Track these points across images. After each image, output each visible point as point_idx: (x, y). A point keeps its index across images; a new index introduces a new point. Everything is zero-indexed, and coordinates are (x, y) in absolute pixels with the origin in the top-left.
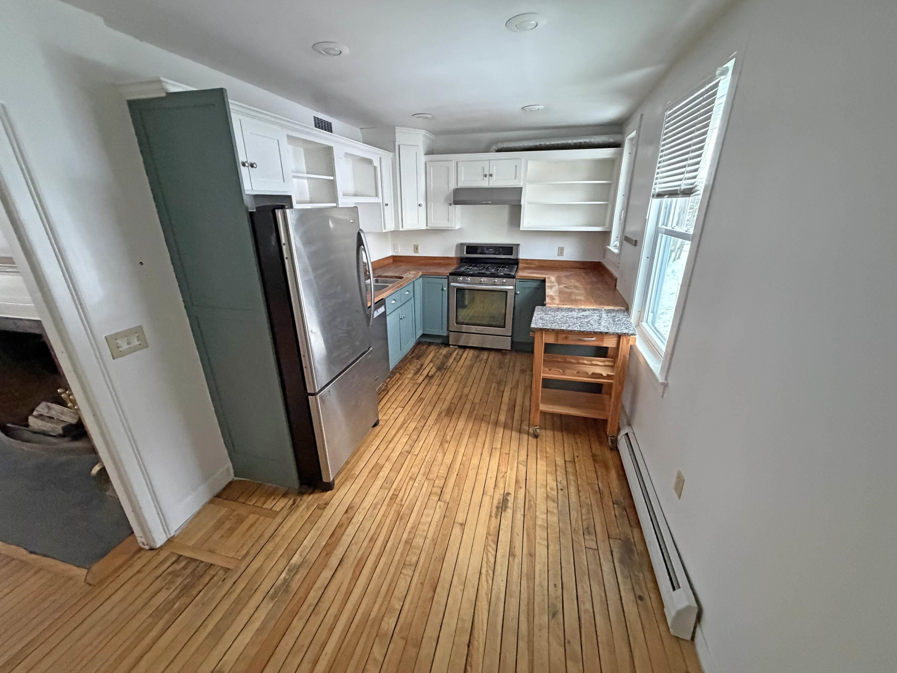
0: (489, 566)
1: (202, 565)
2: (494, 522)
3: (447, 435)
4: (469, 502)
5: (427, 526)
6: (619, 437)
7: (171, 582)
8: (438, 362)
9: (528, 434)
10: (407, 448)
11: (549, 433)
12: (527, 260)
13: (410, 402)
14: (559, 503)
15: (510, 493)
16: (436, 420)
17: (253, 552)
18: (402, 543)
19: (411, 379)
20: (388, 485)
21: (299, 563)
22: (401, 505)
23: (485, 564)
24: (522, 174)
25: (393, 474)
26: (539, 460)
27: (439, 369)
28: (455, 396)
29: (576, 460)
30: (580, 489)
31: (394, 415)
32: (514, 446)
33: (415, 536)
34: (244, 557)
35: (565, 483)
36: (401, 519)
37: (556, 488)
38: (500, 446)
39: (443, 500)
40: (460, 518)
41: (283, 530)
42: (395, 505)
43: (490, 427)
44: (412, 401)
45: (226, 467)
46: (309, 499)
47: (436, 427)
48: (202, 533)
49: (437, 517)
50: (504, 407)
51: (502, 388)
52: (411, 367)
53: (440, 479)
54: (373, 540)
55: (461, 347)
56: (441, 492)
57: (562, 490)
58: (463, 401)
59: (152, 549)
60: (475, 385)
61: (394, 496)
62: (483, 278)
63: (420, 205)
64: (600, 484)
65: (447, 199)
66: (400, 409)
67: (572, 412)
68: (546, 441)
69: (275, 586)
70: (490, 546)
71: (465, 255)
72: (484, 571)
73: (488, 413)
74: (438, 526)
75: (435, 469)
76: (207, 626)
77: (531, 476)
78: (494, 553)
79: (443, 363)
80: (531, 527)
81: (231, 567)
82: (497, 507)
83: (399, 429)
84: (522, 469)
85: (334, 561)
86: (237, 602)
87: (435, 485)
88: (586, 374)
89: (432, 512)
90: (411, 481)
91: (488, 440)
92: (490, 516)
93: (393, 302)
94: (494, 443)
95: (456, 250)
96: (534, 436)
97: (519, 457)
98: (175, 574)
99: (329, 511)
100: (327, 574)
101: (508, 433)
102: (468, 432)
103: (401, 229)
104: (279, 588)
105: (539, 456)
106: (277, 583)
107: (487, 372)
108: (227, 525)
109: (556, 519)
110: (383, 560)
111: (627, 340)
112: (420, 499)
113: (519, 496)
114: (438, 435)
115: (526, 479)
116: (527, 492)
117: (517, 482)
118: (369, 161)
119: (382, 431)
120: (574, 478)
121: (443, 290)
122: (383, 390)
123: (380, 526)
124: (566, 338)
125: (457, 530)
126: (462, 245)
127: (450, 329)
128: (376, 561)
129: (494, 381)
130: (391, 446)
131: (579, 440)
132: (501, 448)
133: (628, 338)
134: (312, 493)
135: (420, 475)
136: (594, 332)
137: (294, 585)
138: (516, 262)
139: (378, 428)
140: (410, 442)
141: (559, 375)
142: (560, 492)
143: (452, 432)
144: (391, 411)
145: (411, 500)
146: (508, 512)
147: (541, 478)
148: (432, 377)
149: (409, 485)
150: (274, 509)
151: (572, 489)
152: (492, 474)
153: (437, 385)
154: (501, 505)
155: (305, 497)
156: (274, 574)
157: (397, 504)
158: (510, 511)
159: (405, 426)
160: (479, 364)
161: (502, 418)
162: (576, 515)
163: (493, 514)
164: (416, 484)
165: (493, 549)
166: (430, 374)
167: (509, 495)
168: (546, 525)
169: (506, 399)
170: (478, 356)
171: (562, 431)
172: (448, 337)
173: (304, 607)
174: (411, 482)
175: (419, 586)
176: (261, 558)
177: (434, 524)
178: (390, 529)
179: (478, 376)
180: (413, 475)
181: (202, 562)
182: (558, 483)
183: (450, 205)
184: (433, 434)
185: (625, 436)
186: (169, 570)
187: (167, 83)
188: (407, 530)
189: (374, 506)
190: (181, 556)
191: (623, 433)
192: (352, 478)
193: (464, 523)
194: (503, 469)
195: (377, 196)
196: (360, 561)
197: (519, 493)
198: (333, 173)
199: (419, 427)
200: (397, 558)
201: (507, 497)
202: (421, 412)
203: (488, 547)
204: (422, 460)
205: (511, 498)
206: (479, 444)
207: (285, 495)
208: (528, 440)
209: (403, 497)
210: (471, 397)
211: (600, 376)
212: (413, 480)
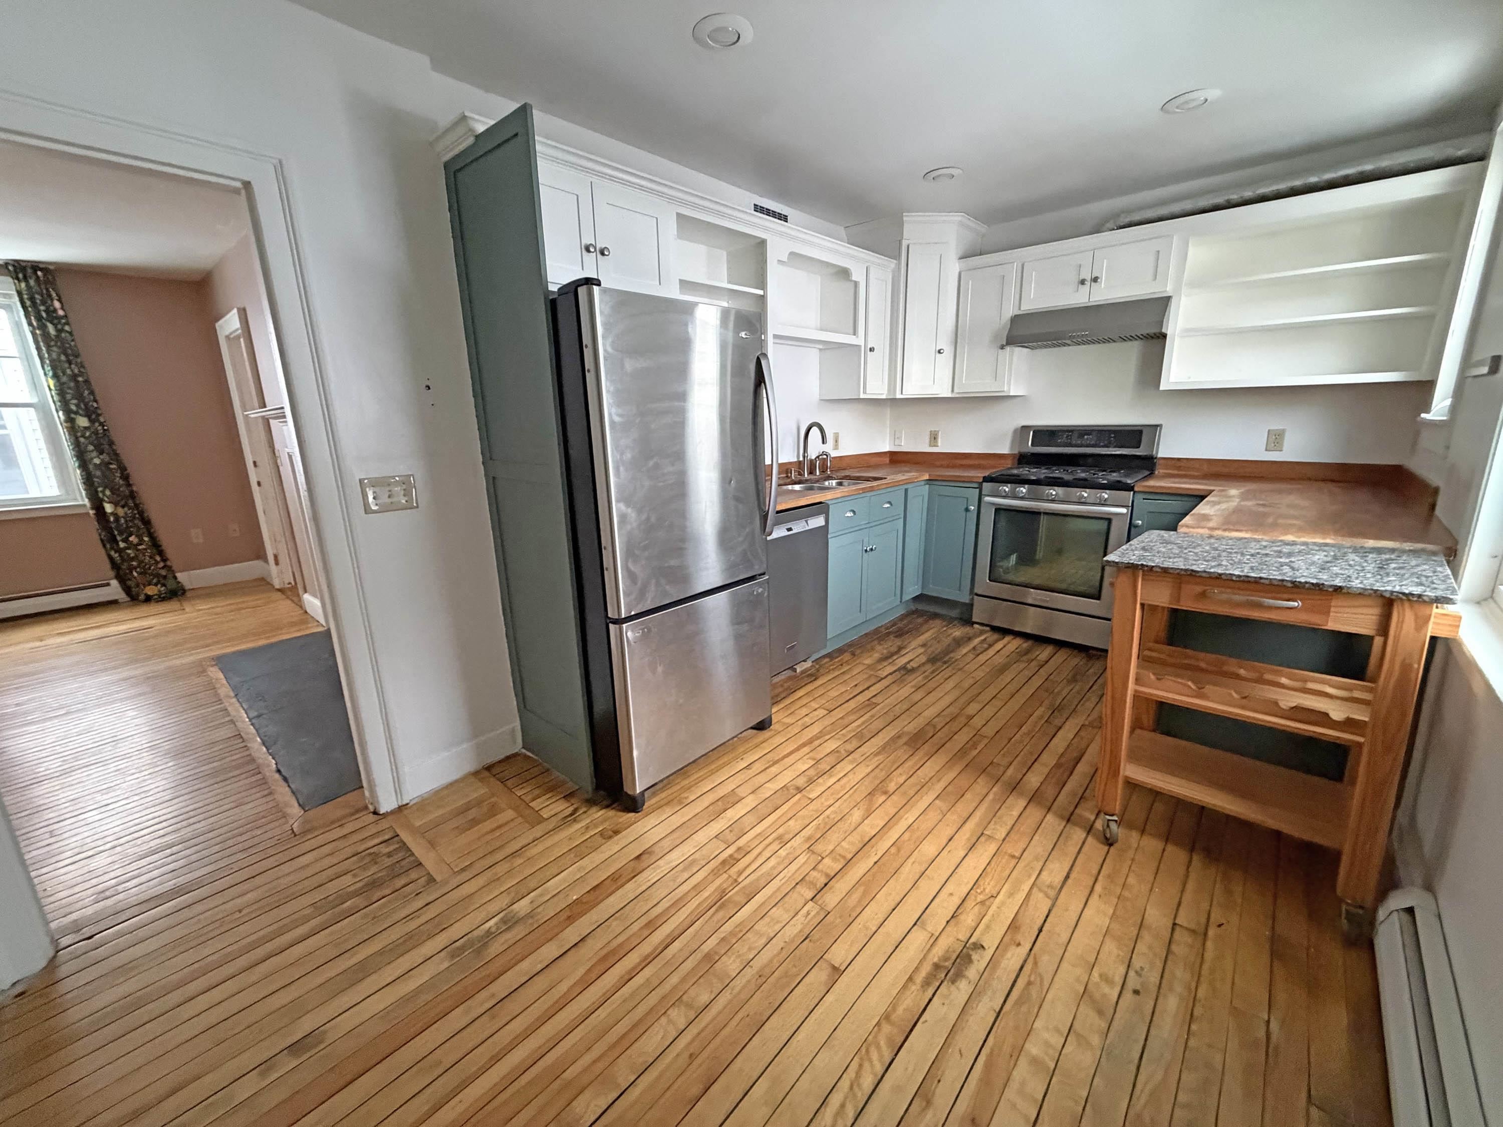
0: (855, 1096)
1: (412, 858)
2: (913, 999)
3: (891, 781)
4: (874, 929)
5: (763, 941)
6: (1381, 914)
7: (364, 868)
8: (938, 648)
9: (1090, 830)
10: (801, 782)
11: (1152, 844)
12: (1179, 459)
13: (846, 705)
14: (1115, 1023)
15: (983, 947)
16: (884, 748)
17: (478, 867)
18: (699, 955)
19: (869, 667)
20: (731, 837)
21: (522, 913)
22: (736, 880)
23: (845, 1084)
24: (1172, 271)
25: (750, 820)
26: (1095, 896)
27: (932, 660)
28: (943, 713)
29: (1211, 933)
30: (1196, 1013)
31: (806, 719)
32: (1040, 845)
33: (729, 953)
34: (463, 870)
35: (1154, 978)
36: (720, 908)
37: (1118, 980)
38: (1003, 836)
39: (819, 903)
40: (839, 954)
41: (534, 851)
42: (725, 876)
43: (995, 789)
44: (852, 704)
45: (511, 726)
46: (597, 814)
47: (875, 761)
48: (440, 812)
49: (791, 931)
50: (1049, 759)
51: (1057, 722)
52: (879, 648)
53: (835, 860)
54: (652, 926)
55: (995, 629)
56: (826, 885)
57: (1136, 992)
58: (955, 726)
59: (375, 813)
60: (997, 703)
61: (733, 860)
62: (1056, 488)
63: (939, 352)
64: (1274, 1026)
65: (996, 337)
66: (822, 712)
67: (1232, 807)
68: (1133, 860)
69: (469, 935)
70: (878, 1047)
71: (1029, 446)
72: (836, 1100)
73: (1005, 762)
74: (784, 951)
75: (834, 837)
76: (355, 954)
77: (1059, 926)
78: (879, 1069)
79: (948, 651)
80: (1007, 1049)
81: (438, 878)
82: (937, 966)
83: (804, 745)
84: (1041, 904)
85: (571, 935)
86: (409, 936)
87: (820, 867)
88: (1273, 708)
89: (786, 917)
90: (777, 842)
91: (978, 814)
92: (910, 979)
93: (849, 514)
94: (991, 826)
95: (1013, 442)
96: (1102, 838)
97: (1044, 873)
98: (375, 858)
99: (613, 846)
100: (550, 951)
101: (1035, 813)
102: (939, 787)
103: (899, 396)
104: (471, 943)
105: (1098, 888)
106: (475, 933)
107: (1036, 682)
108: (473, 813)
109: (1088, 1059)
110: (647, 972)
111: (1417, 617)
112: (776, 883)
113: (1004, 963)
114: (873, 774)
115: (1040, 931)
116: (1031, 960)
117: (1014, 926)
118: (844, 273)
119: (772, 740)
120: (1188, 976)
121: (967, 510)
122: (811, 675)
123: (678, 904)
124: (1203, 595)
125: (818, 976)
126: (1025, 428)
127: (976, 591)
128: (634, 968)
129: (1046, 702)
130: (774, 770)
131: (1238, 889)
132: (1004, 840)
133: (1423, 610)
134: (607, 807)
135: (798, 840)
136: (1293, 582)
137: (495, 948)
138: (1148, 464)
139: (766, 734)
140: (812, 772)
141: (1188, 696)
142: (1128, 995)
143: (904, 778)
144: (804, 711)
145: (758, 880)
146: (958, 988)
147: (1084, 942)
148: (913, 670)
149: (769, 848)
150: (541, 813)
151: (1172, 1003)
152: (958, 888)
153: (912, 687)
154: (948, 964)
155: (594, 809)
156: (481, 915)
157: (730, 876)
158: (963, 988)
159: (817, 743)
160: (1022, 665)
161: (1034, 780)
162: (1159, 1076)
163: (919, 978)
164: (782, 853)
165: (881, 1056)
166: (909, 666)
167: (980, 951)
168: (1052, 1066)
169: (1060, 743)
170: (1027, 652)
171: (1192, 850)
172: (971, 605)
173: (484, 994)
174: (775, 846)
175: (684, 1059)
176: (480, 881)
177: (777, 943)
178: (693, 917)
179: (1012, 688)
180: (787, 833)
181: (413, 854)
182: (1132, 973)
183: (1002, 347)
184: (863, 771)
185: (1403, 914)
186: (372, 851)
187: (473, 119)
188: (721, 934)
189: (689, 863)
190: (398, 836)
191: (1397, 901)
192: (680, 802)
193: (843, 968)
194: (989, 886)
195: (855, 333)
196: (613, 952)
197: (1009, 955)
198: (762, 285)
199: (843, 752)
200: (674, 979)
201: (971, 952)
202: (859, 726)
203: (873, 1050)
204: (816, 811)
205: (980, 961)
206: (953, 818)
207: (568, 797)
208: (1084, 843)
209: (746, 868)
210: (977, 722)
211: (1323, 718)
212: (780, 843)
